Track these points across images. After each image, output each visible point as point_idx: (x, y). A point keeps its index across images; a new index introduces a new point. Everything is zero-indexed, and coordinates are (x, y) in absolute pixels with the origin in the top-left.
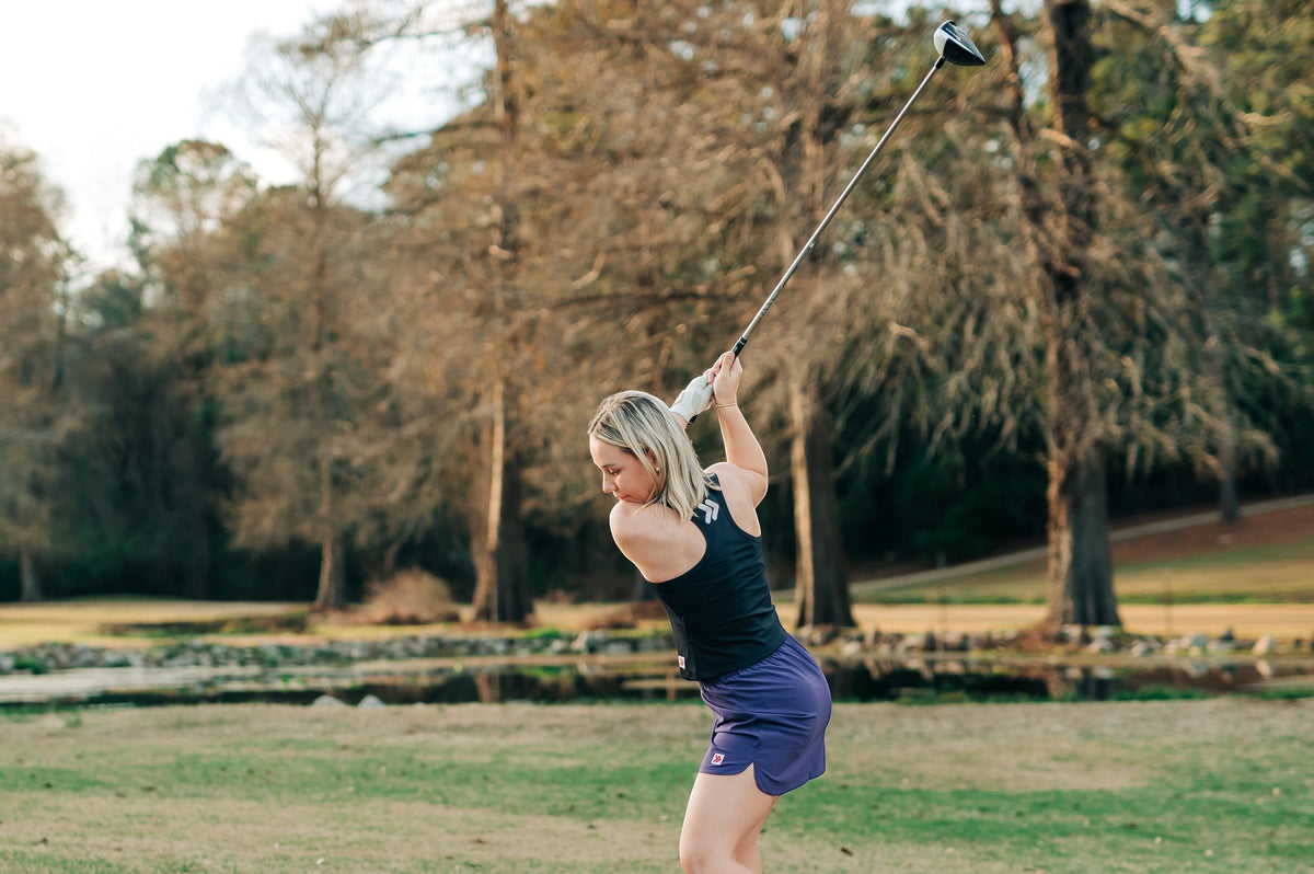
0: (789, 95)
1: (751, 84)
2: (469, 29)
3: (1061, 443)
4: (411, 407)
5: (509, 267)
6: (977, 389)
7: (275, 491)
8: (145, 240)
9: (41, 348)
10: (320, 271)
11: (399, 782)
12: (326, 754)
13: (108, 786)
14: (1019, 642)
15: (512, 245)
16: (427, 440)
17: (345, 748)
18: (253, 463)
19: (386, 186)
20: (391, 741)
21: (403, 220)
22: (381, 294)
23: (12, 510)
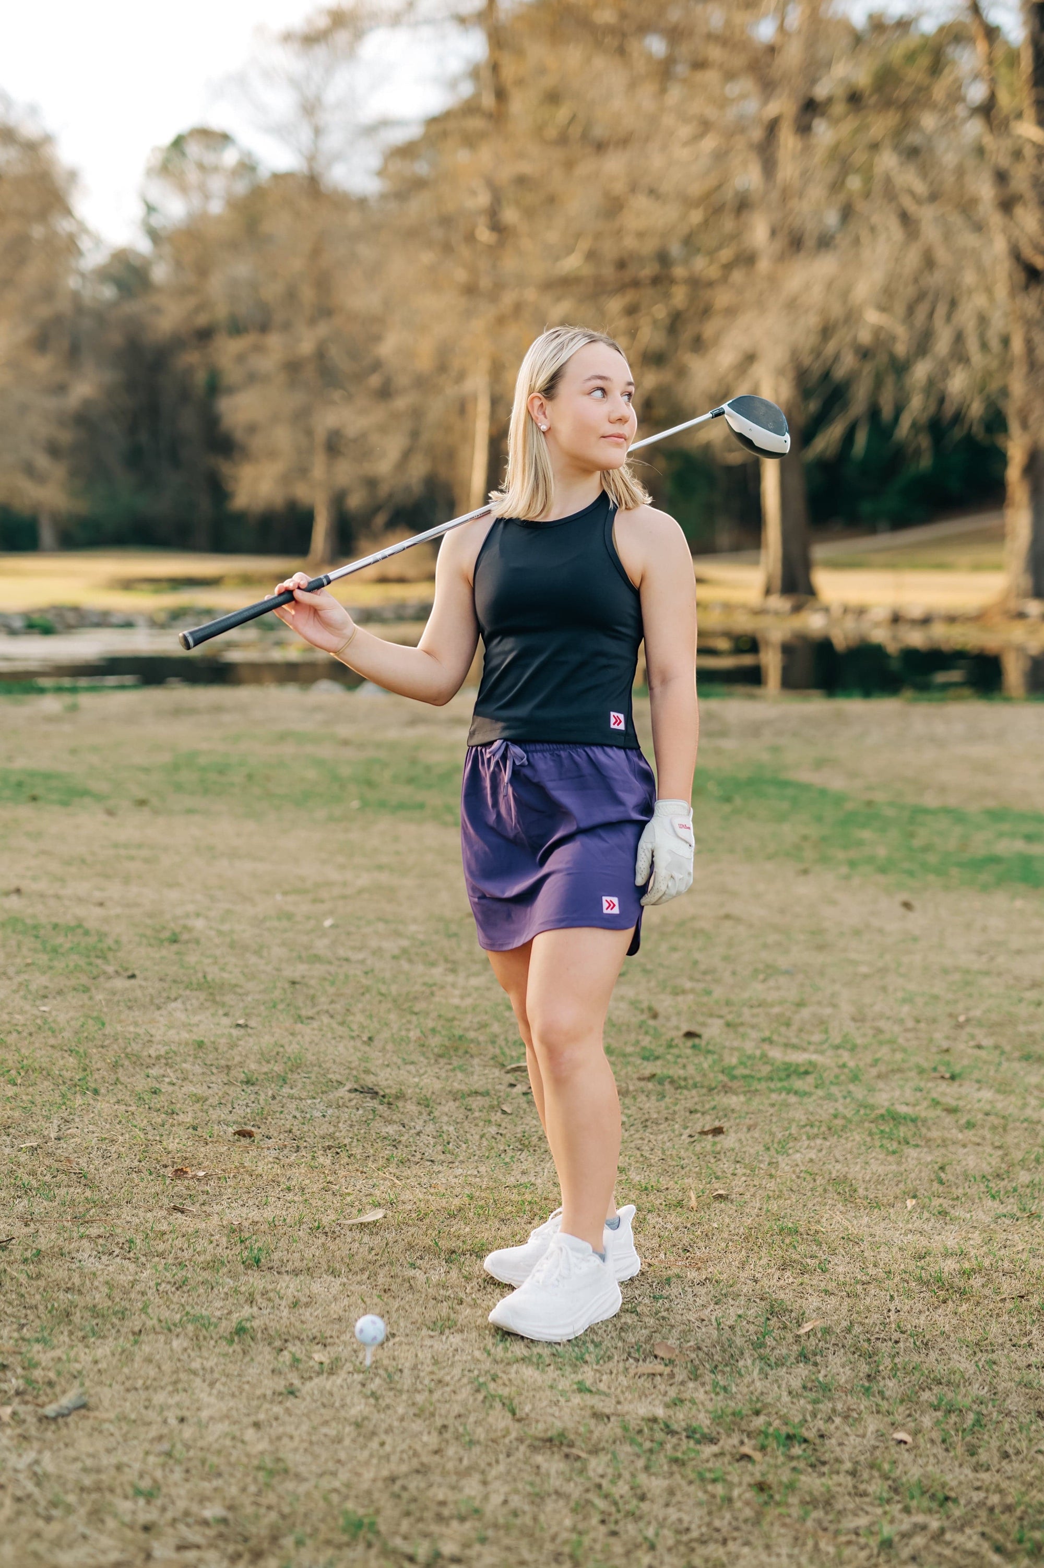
0: (768, 86)
1: (730, 76)
2: (462, 20)
3: (1025, 425)
4: (402, 380)
5: (494, 251)
6: (946, 374)
7: (272, 454)
8: (156, 221)
9: (58, 320)
10: (316, 253)
11: (404, 792)
12: (326, 752)
13: (98, 797)
14: (979, 618)
15: (497, 227)
16: (417, 413)
17: (346, 743)
18: (252, 429)
19: (381, 173)
20: (393, 734)
21: (393, 206)
22: (374, 272)
23: (30, 470)
